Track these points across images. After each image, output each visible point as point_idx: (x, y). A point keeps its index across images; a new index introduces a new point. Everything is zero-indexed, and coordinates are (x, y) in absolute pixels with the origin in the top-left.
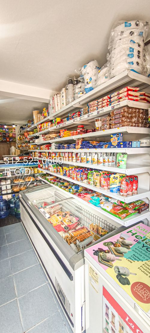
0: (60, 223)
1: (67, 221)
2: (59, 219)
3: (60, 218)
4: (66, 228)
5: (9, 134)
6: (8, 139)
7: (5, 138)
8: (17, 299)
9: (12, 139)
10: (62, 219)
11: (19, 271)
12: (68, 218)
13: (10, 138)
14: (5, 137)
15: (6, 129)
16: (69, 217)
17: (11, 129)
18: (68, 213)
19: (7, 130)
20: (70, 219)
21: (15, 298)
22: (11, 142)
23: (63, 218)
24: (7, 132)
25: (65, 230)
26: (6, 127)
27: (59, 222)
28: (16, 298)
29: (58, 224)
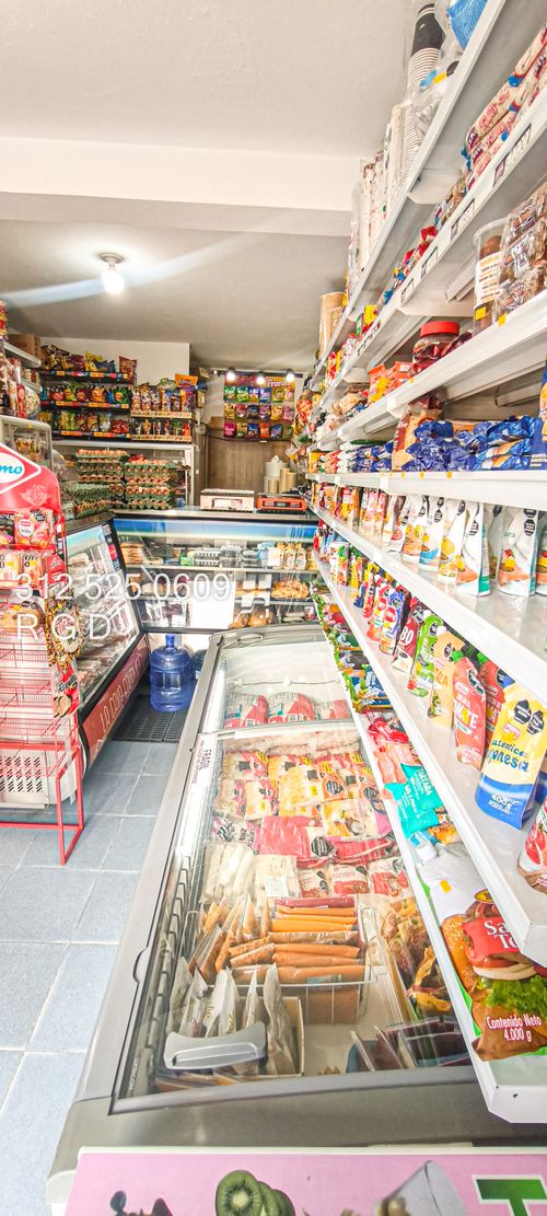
0: (308, 814)
1: (336, 816)
2: (308, 793)
3: (314, 790)
4: (322, 847)
5: (270, 409)
6: (265, 427)
7: (253, 426)
8: (21, 1054)
9: (278, 431)
10: (320, 797)
11: (95, 938)
12: (346, 805)
13: (272, 425)
14: (256, 422)
15: (262, 392)
16: (354, 804)
17: (281, 389)
18: (361, 779)
19: (265, 395)
20: (350, 814)
21: (20, 1043)
22: (275, 440)
23: (326, 796)
24: (264, 401)
25: (313, 854)
26: (260, 381)
27: (303, 808)
28: (23, 1049)
29: (297, 814)
